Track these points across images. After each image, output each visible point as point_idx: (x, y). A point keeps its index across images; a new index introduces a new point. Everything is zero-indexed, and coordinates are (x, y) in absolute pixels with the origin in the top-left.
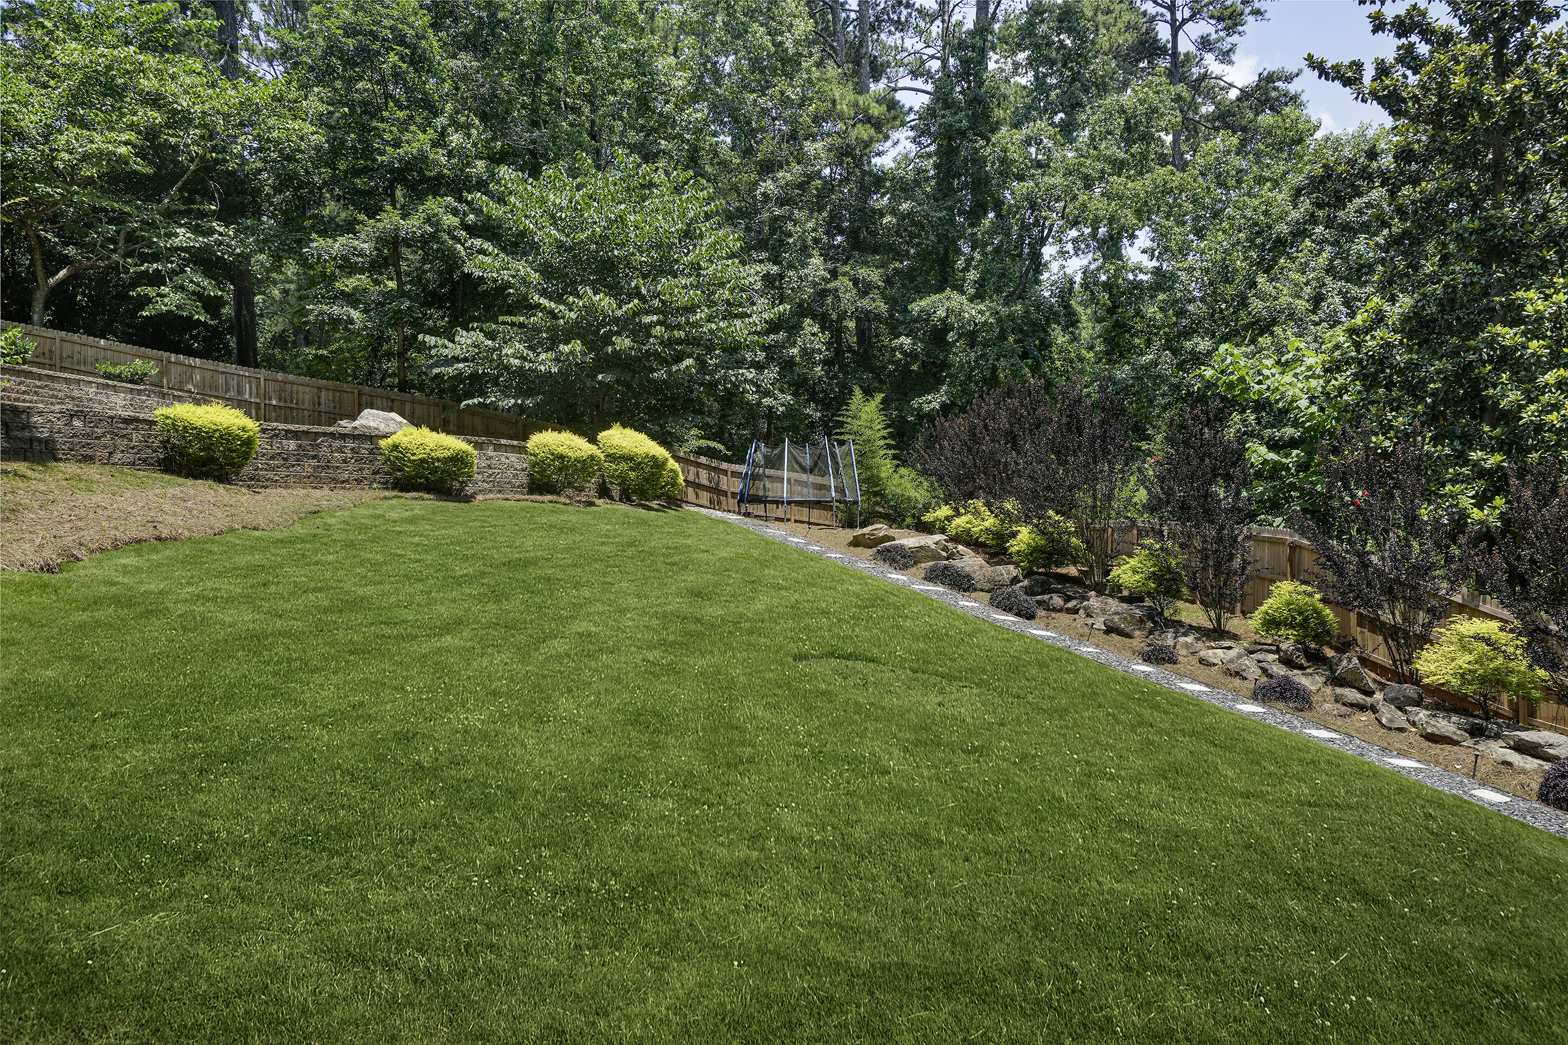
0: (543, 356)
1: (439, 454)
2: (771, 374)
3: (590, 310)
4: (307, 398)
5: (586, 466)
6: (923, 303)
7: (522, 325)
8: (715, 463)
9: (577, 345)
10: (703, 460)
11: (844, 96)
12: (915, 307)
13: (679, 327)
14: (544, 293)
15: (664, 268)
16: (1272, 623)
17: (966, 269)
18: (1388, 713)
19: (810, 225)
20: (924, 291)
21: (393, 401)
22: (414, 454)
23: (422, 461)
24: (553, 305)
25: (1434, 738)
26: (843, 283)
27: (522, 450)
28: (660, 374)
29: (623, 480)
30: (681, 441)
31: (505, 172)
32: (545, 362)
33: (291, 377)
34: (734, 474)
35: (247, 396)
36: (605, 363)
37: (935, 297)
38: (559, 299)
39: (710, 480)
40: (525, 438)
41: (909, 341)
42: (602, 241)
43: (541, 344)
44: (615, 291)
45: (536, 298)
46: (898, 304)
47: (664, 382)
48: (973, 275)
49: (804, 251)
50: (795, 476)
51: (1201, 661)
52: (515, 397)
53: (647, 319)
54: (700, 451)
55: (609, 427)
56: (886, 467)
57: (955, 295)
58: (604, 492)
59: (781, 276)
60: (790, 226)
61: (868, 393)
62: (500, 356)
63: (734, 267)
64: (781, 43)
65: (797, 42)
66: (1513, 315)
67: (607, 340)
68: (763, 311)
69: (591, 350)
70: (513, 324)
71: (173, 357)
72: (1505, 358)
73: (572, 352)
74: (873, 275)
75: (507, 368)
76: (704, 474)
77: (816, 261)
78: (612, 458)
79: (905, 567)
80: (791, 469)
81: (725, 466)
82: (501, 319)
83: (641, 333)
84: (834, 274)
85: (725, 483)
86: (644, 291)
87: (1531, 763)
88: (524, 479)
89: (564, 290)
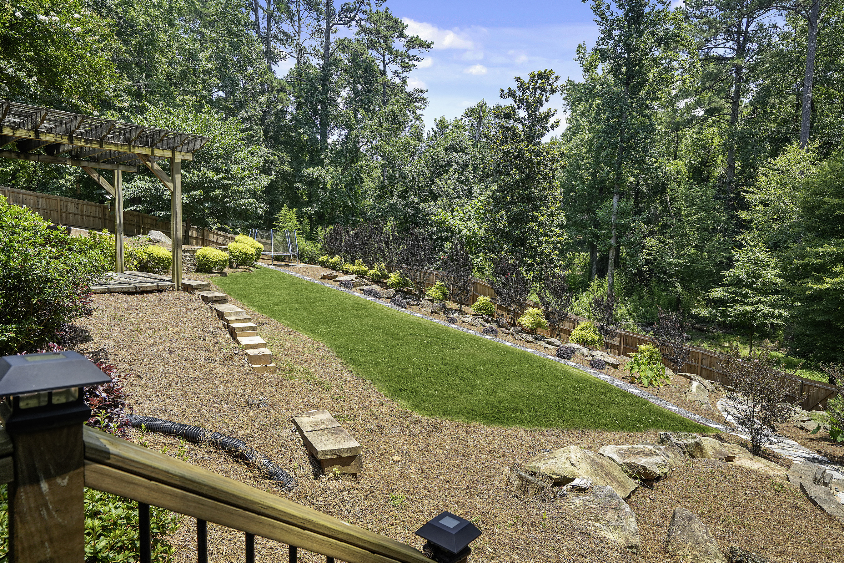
1: (222, 259)
6: (308, 171)
8: (225, 234)
10: (220, 232)
12: (304, 172)
16: (479, 309)
18: (516, 336)
20: (308, 166)
22: (213, 259)
25: (529, 342)
37: (313, 169)
39: (223, 241)
41: (301, 185)
46: (297, 170)
48: (327, 161)
51: (463, 321)
57: (320, 169)
61: (290, 207)
66: (535, 219)
72: (531, 231)
74: (286, 156)
76: (220, 238)
77: (264, 149)
79: (352, 289)
81: (229, 235)
87: (552, 347)
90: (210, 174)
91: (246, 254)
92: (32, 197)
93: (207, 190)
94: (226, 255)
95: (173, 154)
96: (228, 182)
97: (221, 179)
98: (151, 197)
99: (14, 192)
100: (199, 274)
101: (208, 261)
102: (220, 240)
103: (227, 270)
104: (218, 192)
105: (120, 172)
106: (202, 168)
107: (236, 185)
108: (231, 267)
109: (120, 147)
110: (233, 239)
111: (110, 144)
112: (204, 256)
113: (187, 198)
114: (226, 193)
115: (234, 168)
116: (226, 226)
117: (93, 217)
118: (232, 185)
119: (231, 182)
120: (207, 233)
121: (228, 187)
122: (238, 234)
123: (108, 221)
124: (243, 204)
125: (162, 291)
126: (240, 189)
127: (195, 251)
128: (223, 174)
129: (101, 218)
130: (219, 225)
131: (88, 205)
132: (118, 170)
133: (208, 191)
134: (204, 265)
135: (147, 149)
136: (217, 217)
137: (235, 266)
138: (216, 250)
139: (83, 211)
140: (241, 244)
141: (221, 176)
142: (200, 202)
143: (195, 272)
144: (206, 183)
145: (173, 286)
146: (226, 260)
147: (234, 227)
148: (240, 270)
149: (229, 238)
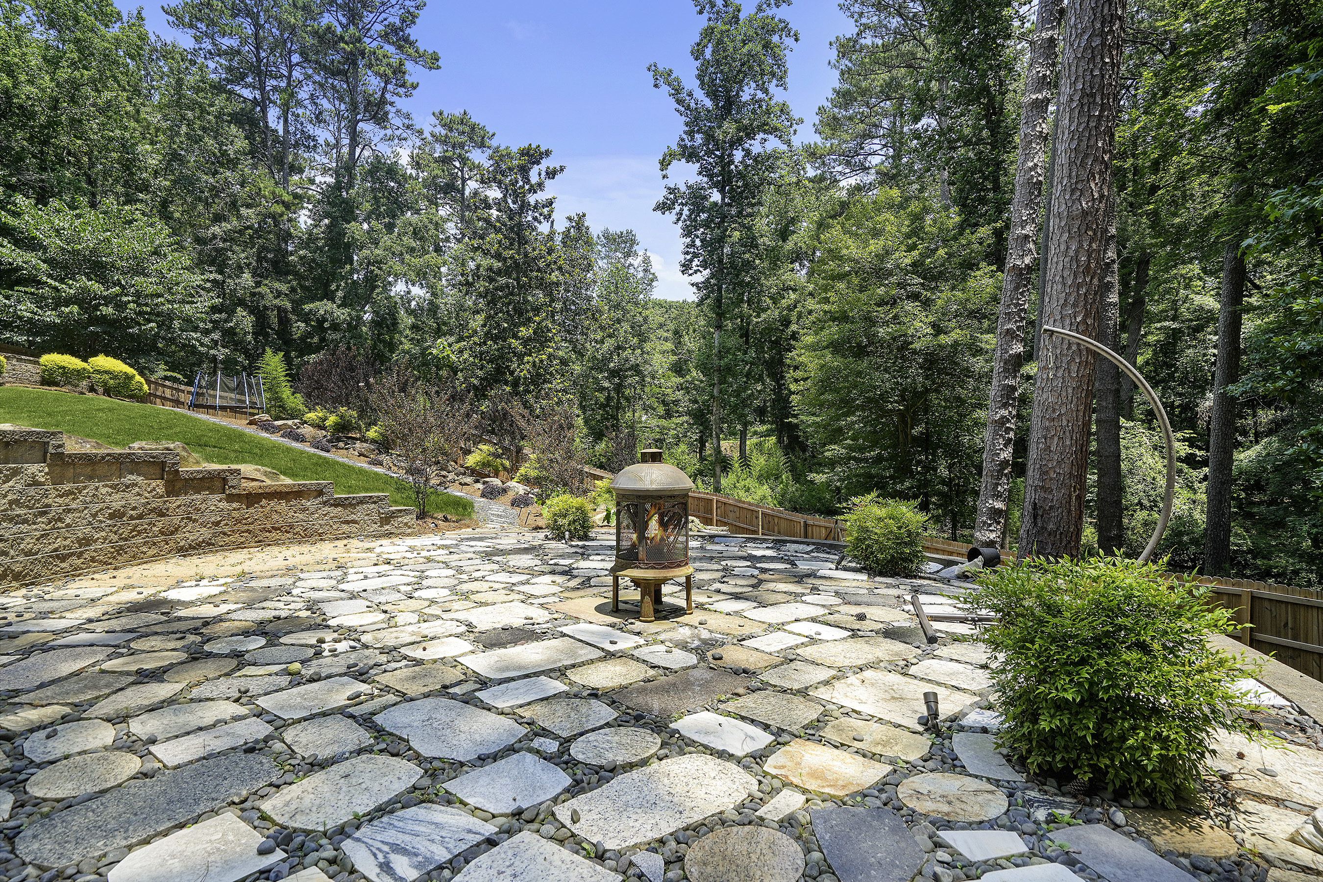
0: (49, 313)
2: (216, 336)
3: (85, 290)
5: (80, 374)
6: (311, 306)
7: (32, 294)
8: (175, 385)
9: (75, 309)
11: (267, 185)
12: (307, 307)
13: (146, 305)
14: (50, 276)
15: (139, 270)
17: (337, 290)
19: (243, 255)
20: (313, 299)
24: (57, 284)
26: (262, 289)
27: (38, 363)
28: (135, 330)
29: (105, 384)
30: (152, 372)
31: (19, 199)
32: (50, 316)
34: (189, 392)
36: (94, 320)
37: (318, 303)
38: (62, 281)
40: (39, 356)
41: (303, 325)
42: (93, 251)
43: (47, 305)
44: (103, 280)
45: (45, 278)
46: (297, 306)
47: (138, 335)
48: (340, 294)
49: (240, 269)
50: (223, 394)
52: (29, 336)
53: (125, 299)
54: (166, 378)
55: (96, 355)
56: (286, 392)
57: (329, 303)
58: (92, 389)
59: (224, 282)
60: (229, 253)
61: (275, 353)
62: (15, 311)
63: (186, 275)
64: (226, 151)
65: (236, 152)
67: (96, 307)
68: (205, 302)
69: (86, 312)
70: (26, 293)
73: (71, 313)
74: (284, 288)
75: (21, 318)
77: (247, 276)
78: (98, 372)
79: (273, 433)
80: (222, 390)
82: (16, 288)
83: (121, 306)
84: (258, 284)
85: (182, 397)
86: (123, 282)
88: (38, 379)
89: (66, 275)
128: (118, 288)
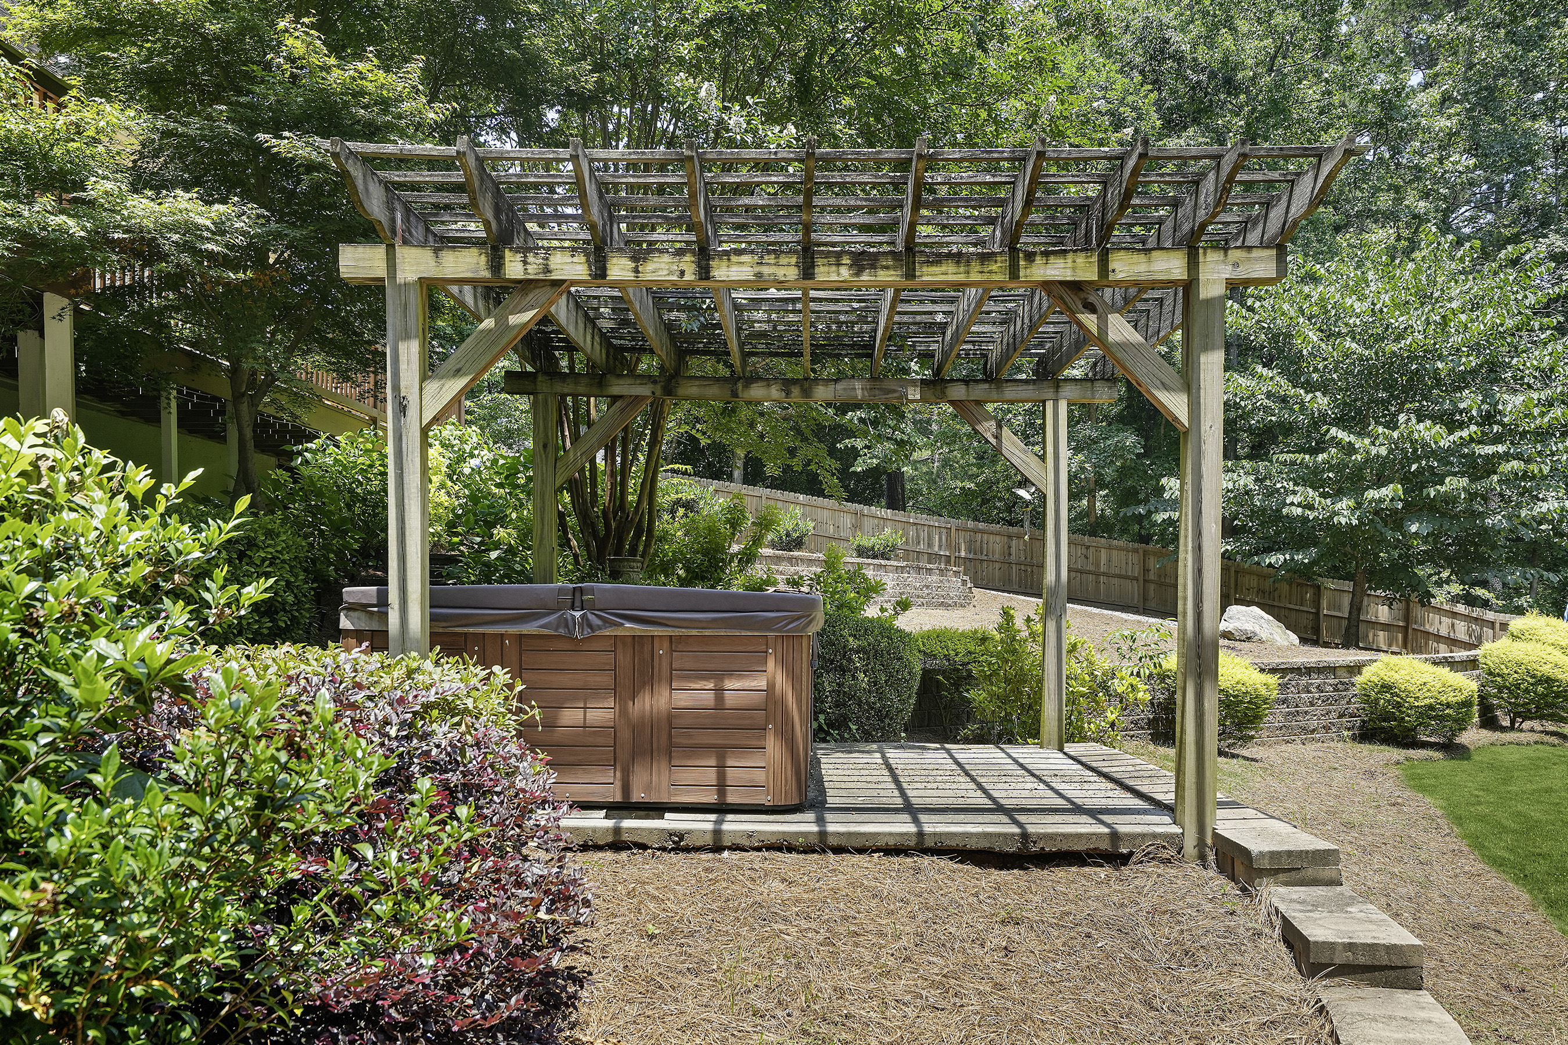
1: (1452, 698)
4: (998, 548)
21: (1088, 547)
22: (1417, 698)
23: (1431, 707)
33: (981, 525)
35: (936, 549)
45: (1333, 431)
71: (866, 509)
76: (1461, 627)
90: (1427, 431)
91: (1548, 681)
92: (998, 538)
93: (1414, 483)
94: (1467, 684)
95: (1193, 264)
96: (1489, 450)
97: (1464, 443)
98: (1253, 514)
99: (966, 530)
100: (1365, 748)
101: (1398, 706)
102: (1461, 630)
103: (1472, 736)
104: (1455, 484)
105: (1063, 406)
106: (1402, 418)
107: (1518, 457)
108: (1489, 722)
109: (975, 266)
110: (1504, 626)
111: (938, 259)
112: (1386, 687)
113: (1353, 510)
114: (1479, 486)
115: (1512, 403)
116: (1479, 592)
117: (1120, 576)
118: (1506, 457)
119: (1501, 449)
120: (1418, 611)
121: (1491, 464)
122: (1520, 611)
123: (1152, 587)
124: (1542, 519)
125: (1124, 860)
126: (1534, 468)
127: (1355, 669)
128: (1473, 428)
129: (1137, 579)
130: (1456, 589)
131: (1110, 548)
132: (1056, 401)
133: (1423, 486)
134: (1387, 717)
135: (1081, 259)
136: (1449, 561)
137: (1506, 723)
138: (1429, 667)
139: (1098, 565)
140: (1529, 647)
141: (1465, 434)
142: (1395, 519)
143: (1354, 738)
144: (1417, 459)
145: (1176, 842)
146: (1467, 704)
147: (1511, 592)
148: (1522, 737)
149: (1492, 624)
